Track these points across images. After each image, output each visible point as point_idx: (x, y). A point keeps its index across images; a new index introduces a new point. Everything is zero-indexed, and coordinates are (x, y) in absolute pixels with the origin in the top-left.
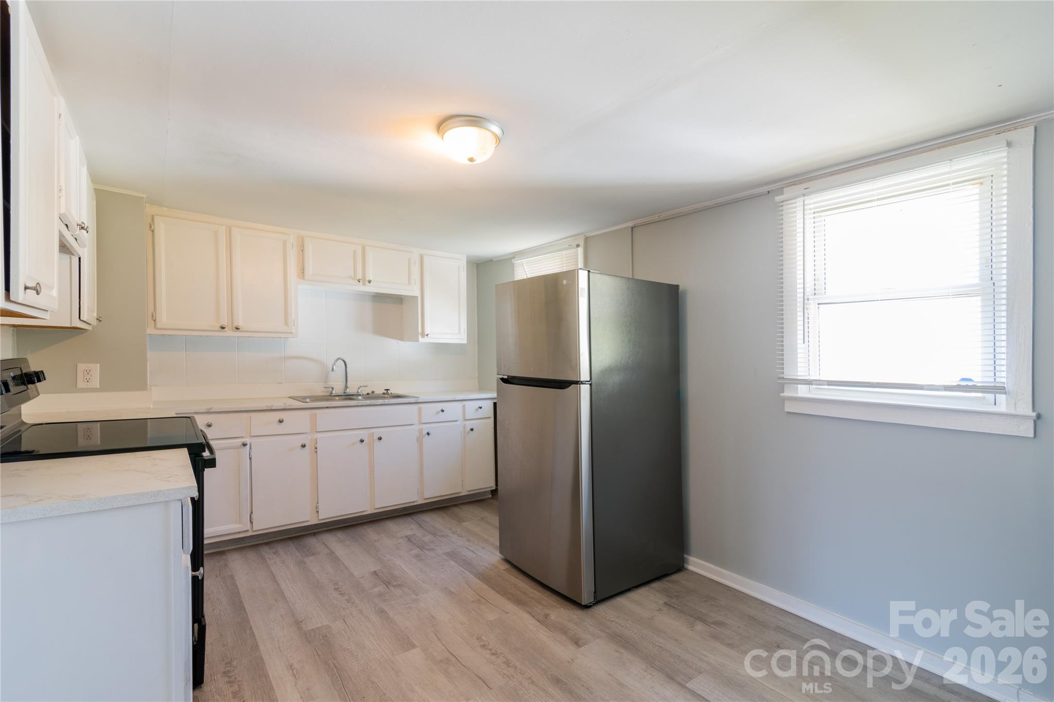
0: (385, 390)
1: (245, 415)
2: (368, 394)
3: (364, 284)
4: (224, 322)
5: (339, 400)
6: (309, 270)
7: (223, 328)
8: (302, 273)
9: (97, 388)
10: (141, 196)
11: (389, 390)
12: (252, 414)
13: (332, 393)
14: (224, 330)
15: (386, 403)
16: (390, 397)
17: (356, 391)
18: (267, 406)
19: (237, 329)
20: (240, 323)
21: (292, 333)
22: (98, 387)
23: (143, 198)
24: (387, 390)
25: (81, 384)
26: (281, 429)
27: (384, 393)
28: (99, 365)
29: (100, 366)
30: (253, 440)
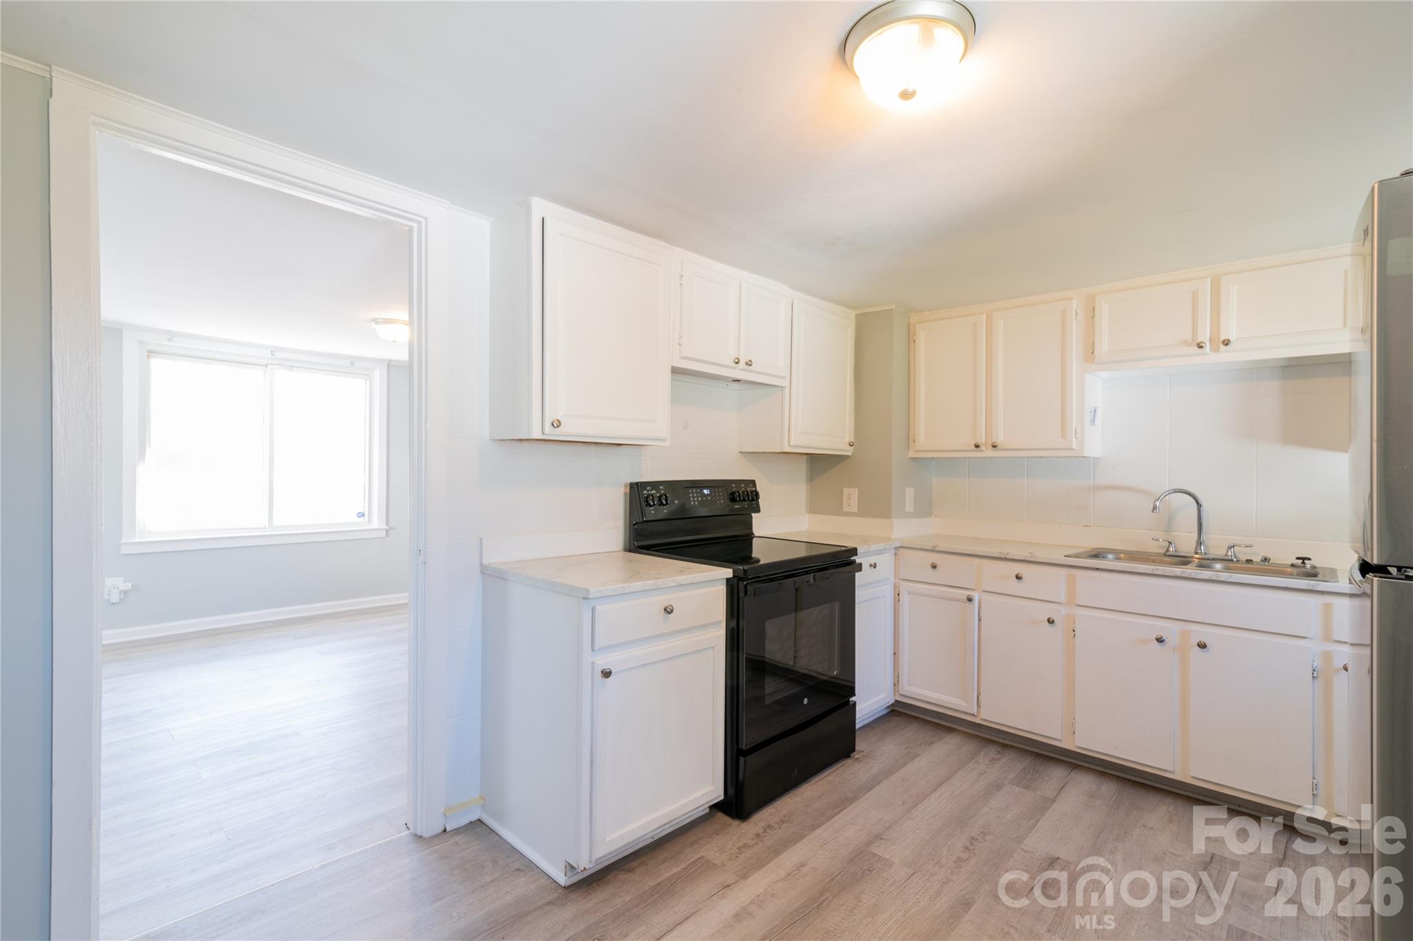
0: (1298, 558)
1: (977, 560)
2: (1249, 561)
3: (1215, 349)
4: (982, 439)
5: (1170, 564)
6: (1104, 345)
7: (977, 446)
8: (1090, 352)
9: (855, 513)
10: (890, 308)
11: (1309, 559)
12: (985, 561)
13: (1168, 550)
14: (979, 449)
15: (1221, 579)
16: (1298, 575)
17: (1224, 554)
18: (1001, 553)
19: (994, 446)
20: (1000, 439)
21: (1072, 449)
22: (856, 511)
23: (892, 310)
24: (1303, 559)
25: (846, 509)
26: (1016, 587)
27: (1293, 565)
28: (857, 490)
29: (859, 491)
30: (986, 597)
